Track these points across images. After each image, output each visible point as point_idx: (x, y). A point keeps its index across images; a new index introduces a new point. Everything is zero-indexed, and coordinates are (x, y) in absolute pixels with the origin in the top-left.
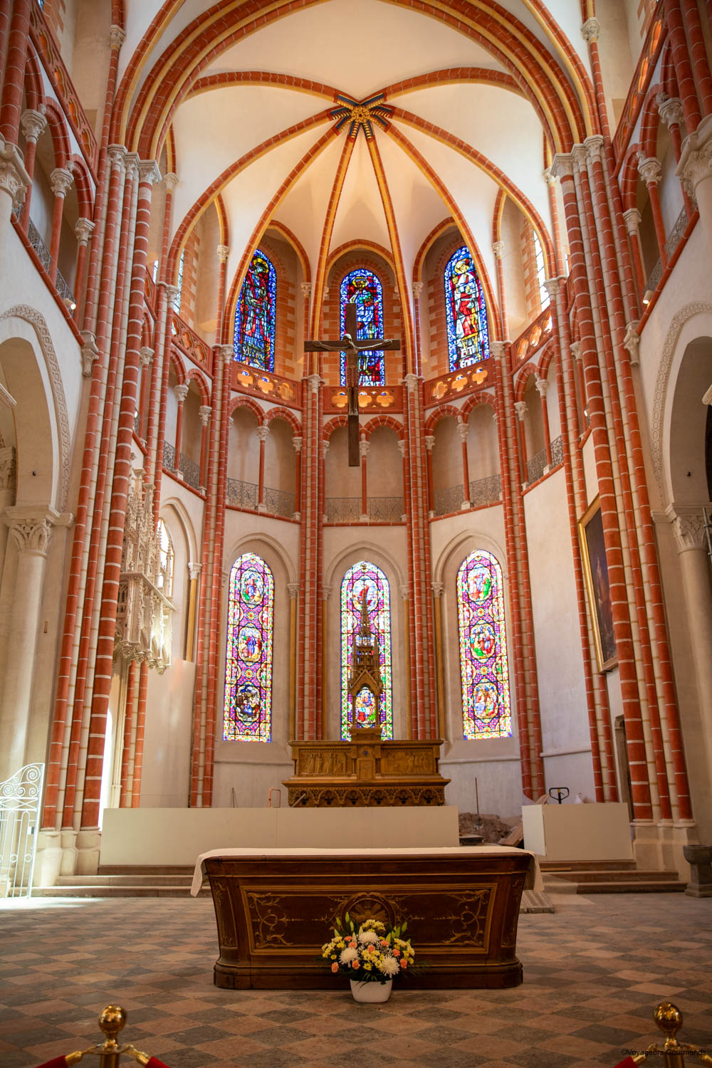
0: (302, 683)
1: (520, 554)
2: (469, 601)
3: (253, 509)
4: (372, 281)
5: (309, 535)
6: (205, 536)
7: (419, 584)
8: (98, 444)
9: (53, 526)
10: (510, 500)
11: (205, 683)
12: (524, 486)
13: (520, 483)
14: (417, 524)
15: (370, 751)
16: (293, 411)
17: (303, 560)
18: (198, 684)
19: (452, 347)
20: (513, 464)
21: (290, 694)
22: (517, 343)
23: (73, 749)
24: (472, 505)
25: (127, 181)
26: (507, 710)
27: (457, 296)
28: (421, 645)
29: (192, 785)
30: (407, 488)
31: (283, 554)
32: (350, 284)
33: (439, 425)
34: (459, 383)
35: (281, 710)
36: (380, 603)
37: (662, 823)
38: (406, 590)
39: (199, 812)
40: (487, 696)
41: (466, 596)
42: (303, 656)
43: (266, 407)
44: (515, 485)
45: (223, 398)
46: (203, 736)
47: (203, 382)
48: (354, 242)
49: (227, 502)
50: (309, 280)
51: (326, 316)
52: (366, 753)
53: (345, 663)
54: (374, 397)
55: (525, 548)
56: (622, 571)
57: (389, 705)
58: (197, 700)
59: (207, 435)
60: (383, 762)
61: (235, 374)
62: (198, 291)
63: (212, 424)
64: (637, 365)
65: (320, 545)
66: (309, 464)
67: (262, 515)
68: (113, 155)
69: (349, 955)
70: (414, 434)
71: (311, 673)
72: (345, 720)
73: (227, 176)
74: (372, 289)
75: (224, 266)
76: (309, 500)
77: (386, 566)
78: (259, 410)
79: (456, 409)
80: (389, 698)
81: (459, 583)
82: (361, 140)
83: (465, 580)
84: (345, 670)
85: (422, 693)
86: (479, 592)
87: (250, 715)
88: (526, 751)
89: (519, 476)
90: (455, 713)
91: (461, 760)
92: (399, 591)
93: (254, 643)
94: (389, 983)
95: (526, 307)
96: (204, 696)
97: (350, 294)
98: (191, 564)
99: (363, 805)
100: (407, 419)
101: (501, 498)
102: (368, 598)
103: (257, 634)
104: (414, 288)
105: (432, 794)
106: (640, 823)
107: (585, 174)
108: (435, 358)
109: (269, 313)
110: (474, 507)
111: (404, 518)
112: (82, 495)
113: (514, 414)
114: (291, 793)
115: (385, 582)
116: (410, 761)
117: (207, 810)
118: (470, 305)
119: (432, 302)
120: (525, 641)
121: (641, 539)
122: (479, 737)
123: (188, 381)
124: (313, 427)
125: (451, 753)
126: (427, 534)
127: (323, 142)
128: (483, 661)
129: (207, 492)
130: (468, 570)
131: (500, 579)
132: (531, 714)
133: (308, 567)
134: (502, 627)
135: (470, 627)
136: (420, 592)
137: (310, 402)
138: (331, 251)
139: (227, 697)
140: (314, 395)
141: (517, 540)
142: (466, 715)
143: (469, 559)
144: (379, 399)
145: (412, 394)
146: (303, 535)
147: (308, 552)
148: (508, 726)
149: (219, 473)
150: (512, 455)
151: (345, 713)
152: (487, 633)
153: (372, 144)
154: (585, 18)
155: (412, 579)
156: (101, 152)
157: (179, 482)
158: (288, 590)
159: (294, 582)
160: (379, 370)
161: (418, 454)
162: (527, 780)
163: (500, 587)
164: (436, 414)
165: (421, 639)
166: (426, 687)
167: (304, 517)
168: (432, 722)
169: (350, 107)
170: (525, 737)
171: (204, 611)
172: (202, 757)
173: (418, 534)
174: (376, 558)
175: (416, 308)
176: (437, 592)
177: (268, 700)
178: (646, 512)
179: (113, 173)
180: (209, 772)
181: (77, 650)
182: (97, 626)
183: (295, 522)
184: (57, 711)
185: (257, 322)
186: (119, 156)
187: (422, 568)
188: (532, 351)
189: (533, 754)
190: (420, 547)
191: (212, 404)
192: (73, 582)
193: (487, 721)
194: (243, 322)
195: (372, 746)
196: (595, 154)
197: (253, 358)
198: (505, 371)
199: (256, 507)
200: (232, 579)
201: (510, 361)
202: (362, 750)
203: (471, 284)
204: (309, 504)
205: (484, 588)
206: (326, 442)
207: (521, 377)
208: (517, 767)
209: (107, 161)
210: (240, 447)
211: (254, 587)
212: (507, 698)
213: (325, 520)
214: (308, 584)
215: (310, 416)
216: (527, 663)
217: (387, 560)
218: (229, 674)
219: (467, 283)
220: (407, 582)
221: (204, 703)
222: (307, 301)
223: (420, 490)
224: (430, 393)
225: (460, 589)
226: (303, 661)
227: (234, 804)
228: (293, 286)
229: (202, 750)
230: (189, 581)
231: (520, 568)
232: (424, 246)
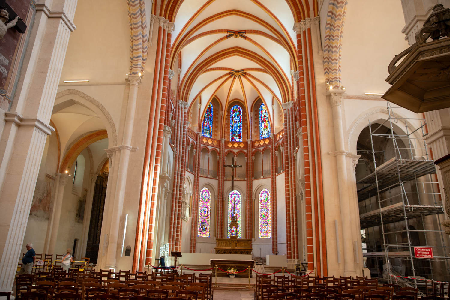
0: (218, 222)
1: (274, 192)
2: (262, 202)
3: (206, 176)
4: (240, 109)
5: (220, 183)
6: (194, 185)
7: (249, 197)
8: (177, 174)
9: (168, 193)
10: (273, 177)
11: (194, 222)
12: (277, 174)
13: (276, 173)
14: (249, 181)
15: (234, 241)
16: (217, 148)
17: (219, 190)
18: (192, 223)
19: (261, 131)
20: (274, 168)
21: (215, 225)
22: (277, 135)
23: (173, 240)
24: (264, 177)
25: (182, 108)
26: (270, 231)
27: (263, 116)
28: (249, 213)
29: (191, 248)
30: (247, 171)
31: (214, 188)
32: (233, 110)
33: (256, 154)
34: (262, 143)
35: (212, 229)
36: (239, 201)
37: (293, 260)
38: (245, 198)
39: (192, 254)
40: (265, 227)
41: (261, 201)
42: (218, 215)
43: (210, 148)
44: (274, 173)
45: (199, 147)
46: (193, 236)
47: (194, 143)
48: (235, 99)
49: (200, 175)
50: (222, 111)
51: (226, 119)
52: (234, 242)
53: (229, 217)
54: (239, 144)
55: (276, 190)
56: (289, 206)
57: (240, 228)
58: (192, 227)
59: (195, 157)
60: (237, 244)
61: (202, 140)
62: (192, 116)
63: (196, 154)
64: (296, 160)
65: (223, 186)
66: (221, 163)
67: (209, 178)
68: (179, 102)
69: (230, 272)
70: (249, 156)
71: (220, 220)
72: (229, 232)
73: (202, 91)
74: (239, 111)
75: (200, 109)
76: (221, 173)
77: (240, 191)
78: (208, 149)
79: (260, 150)
80: (240, 227)
81: (259, 197)
82: (237, 79)
83: (261, 196)
84: (229, 219)
85: (249, 226)
86: (264, 200)
87: (205, 230)
88: (273, 242)
89: (275, 171)
90: (257, 231)
91: (258, 244)
92: (244, 198)
93: (206, 212)
94: (235, 276)
95: (280, 123)
96: (194, 226)
97: (233, 112)
98: (191, 192)
99: (232, 254)
100: (247, 151)
101: (271, 176)
102: (236, 200)
103: (206, 209)
104: (251, 114)
105: (248, 252)
106: (289, 260)
107: (289, 110)
108: (256, 133)
109: (211, 119)
110: (264, 178)
111: (246, 179)
112: (174, 186)
113: (275, 154)
114: (216, 251)
115: (240, 196)
116: (244, 244)
117: (194, 254)
118: (266, 119)
119: (256, 117)
120: (275, 214)
121: (294, 200)
122: (263, 238)
123: (191, 144)
124: (222, 153)
125: (255, 241)
126: (252, 184)
127: (227, 79)
128: (265, 218)
129: (195, 173)
130: (262, 194)
131: (270, 197)
132: (275, 233)
133: (220, 192)
134: (270, 210)
135: (262, 209)
136: (249, 199)
137: (222, 146)
138: (229, 101)
139: (199, 225)
140: (223, 144)
141: (274, 188)
142: (260, 232)
143: (262, 191)
144: (240, 145)
145: (249, 145)
146: (219, 183)
147: (220, 187)
148: (270, 235)
149: (198, 168)
150: (274, 165)
151: (229, 230)
152: (266, 211)
153: (240, 80)
154: (291, 70)
155: (247, 196)
156: (176, 102)
157: (189, 172)
158: (215, 197)
159: (216, 196)
160: (241, 136)
161: (250, 162)
162: (273, 249)
163: (270, 199)
164: (255, 151)
165: (249, 212)
166: (250, 225)
167: (219, 178)
168: (251, 233)
169: (235, 72)
170: (273, 238)
171: (194, 204)
172: (193, 241)
173: (249, 183)
174: (238, 189)
175: (251, 120)
176: (254, 199)
177: (209, 226)
178: (295, 194)
179: (179, 107)
180: (195, 245)
181: (173, 220)
182: (177, 214)
183: (217, 179)
184: (170, 233)
185: (208, 122)
186: (180, 102)
187: (250, 193)
188: (280, 139)
189: (275, 243)
190: (250, 187)
191: (196, 149)
192: (172, 205)
193: (265, 234)
194: (204, 122)
195: (235, 240)
196: (291, 105)
197: (206, 133)
198: (273, 141)
199: (207, 176)
200: (201, 195)
201: (275, 139)
202: (233, 241)
203: (266, 113)
204: (221, 174)
205: (265, 199)
206: (226, 157)
207: (277, 144)
208: (271, 246)
209: (178, 104)
210: (203, 158)
211: (206, 197)
212: (270, 228)
213: (225, 179)
214: (220, 196)
215: (221, 150)
216: (275, 220)
217: (241, 190)
218: (200, 219)
219: (265, 112)
220: (246, 196)
221: (194, 227)
222: (222, 117)
223: (250, 172)
224: (254, 144)
225: (260, 199)
226: (218, 216)
227: (200, 252)
228: (218, 111)
229: (193, 239)
230: (190, 196)
231: (274, 195)
232: (254, 102)
